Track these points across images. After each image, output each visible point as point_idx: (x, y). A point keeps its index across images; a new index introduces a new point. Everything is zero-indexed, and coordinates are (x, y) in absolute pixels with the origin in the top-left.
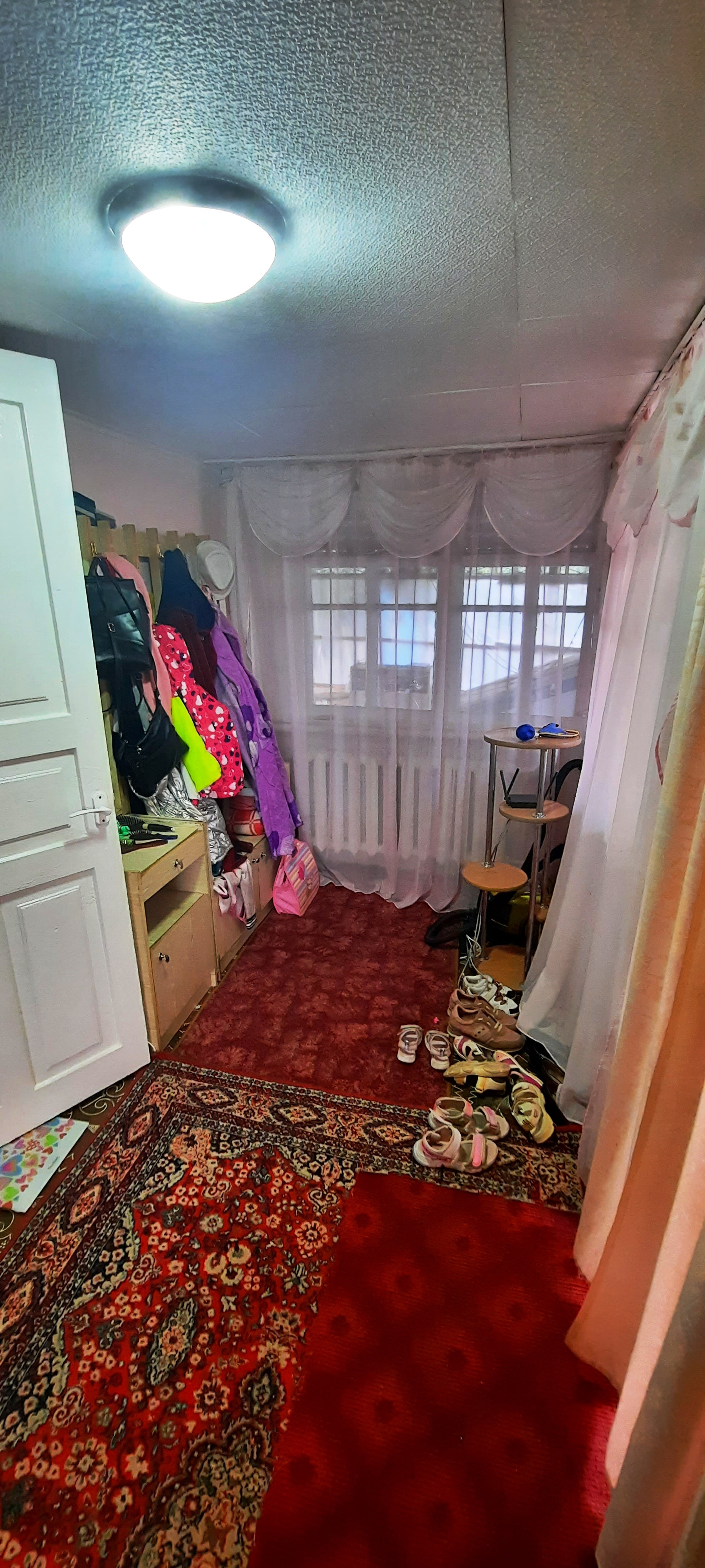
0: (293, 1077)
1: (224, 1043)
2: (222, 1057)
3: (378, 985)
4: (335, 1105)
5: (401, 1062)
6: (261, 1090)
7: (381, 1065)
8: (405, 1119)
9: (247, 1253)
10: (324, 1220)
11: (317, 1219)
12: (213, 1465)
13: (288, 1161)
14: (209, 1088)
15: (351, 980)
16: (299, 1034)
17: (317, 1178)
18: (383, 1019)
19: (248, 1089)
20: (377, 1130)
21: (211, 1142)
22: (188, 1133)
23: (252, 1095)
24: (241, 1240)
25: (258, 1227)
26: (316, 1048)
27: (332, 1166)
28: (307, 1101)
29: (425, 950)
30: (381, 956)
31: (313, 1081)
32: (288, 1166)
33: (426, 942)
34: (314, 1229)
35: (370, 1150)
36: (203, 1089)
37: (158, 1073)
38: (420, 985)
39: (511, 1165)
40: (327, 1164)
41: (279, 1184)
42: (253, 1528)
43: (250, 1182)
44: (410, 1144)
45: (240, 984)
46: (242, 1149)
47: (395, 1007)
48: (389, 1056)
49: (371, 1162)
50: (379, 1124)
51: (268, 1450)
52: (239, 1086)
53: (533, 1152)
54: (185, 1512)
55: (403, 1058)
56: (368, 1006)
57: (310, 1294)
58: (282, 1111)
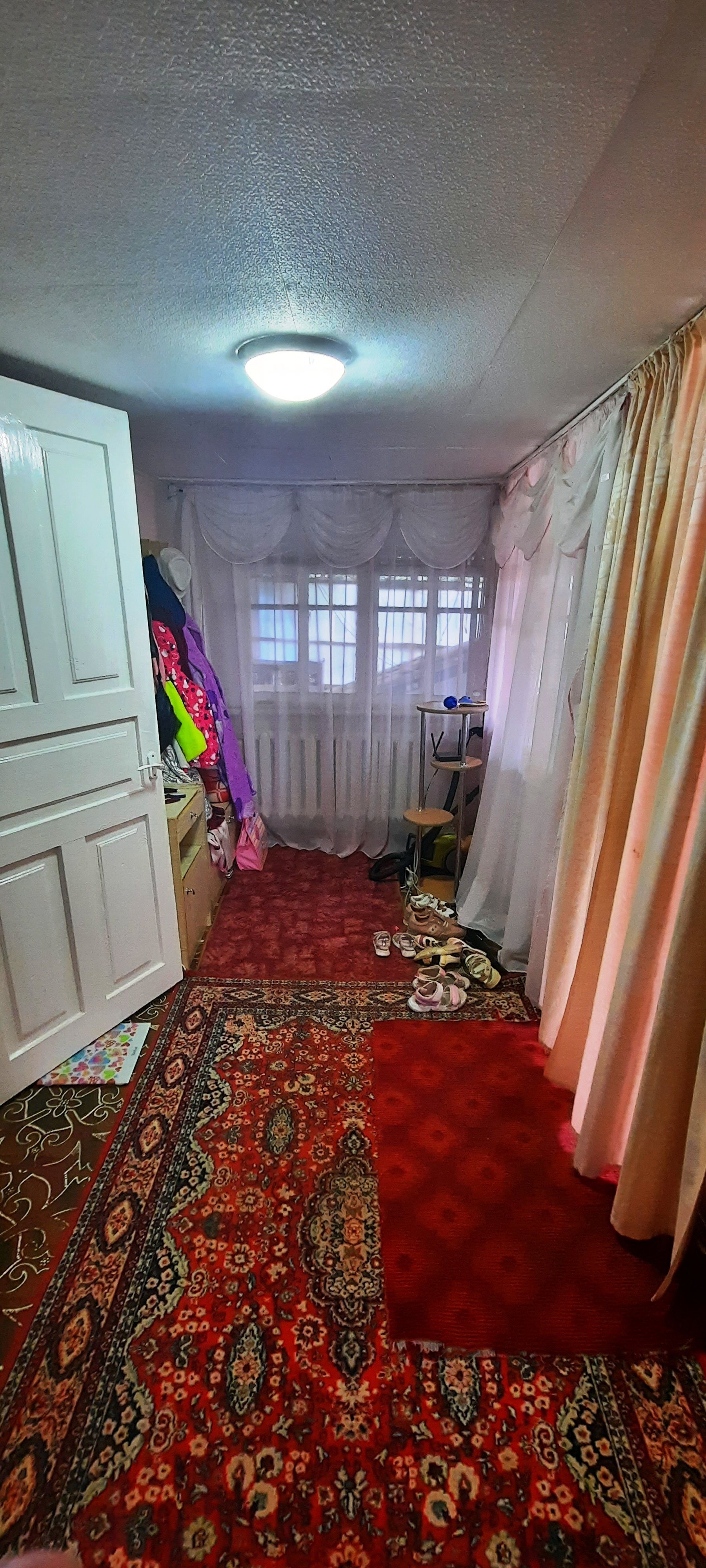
0: (301, 975)
1: (237, 961)
2: (238, 970)
3: (343, 911)
4: (341, 987)
5: (380, 957)
6: (280, 986)
7: (366, 960)
8: (395, 988)
9: (312, 1078)
10: (359, 1051)
11: (354, 1051)
12: (338, 1182)
13: (321, 1023)
14: (238, 990)
15: (321, 910)
16: (294, 949)
17: (345, 1030)
18: (356, 933)
19: (269, 986)
20: (378, 997)
21: (256, 1021)
22: (235, 1018)
23: (275, 990)
24: (305, 1071)
25: (314, 1062)
26: (312, 956)
27: (353, 1022)
28: (318, 988)
29: (372, 885)
30: (338, 891)
31: (319, 975)
32: (320, 1026)
33: (371, 879)
34: (354, 1056)
35: (378, 1009)
36: (233, 991)
37: (192, 985)
38: (377, 907)
39: (477, 1003)
40: (349, 1021)
41: (319, 1037)
42: (376, 1203)
43: (296, 1039)
44: (405, 1001)
45: (229, 921)
46: (281, 1023)
47: (363, 925)
48: (370, 954)
49: (379, 1016)
50: (378, 994)
51: (370, 1169)
52: (261, 986)
53: (489, 994)
54: (329, 1206)
55: (380, 953)
56: (341, 926)
57: (366, 1090)
58: (302, 996)
